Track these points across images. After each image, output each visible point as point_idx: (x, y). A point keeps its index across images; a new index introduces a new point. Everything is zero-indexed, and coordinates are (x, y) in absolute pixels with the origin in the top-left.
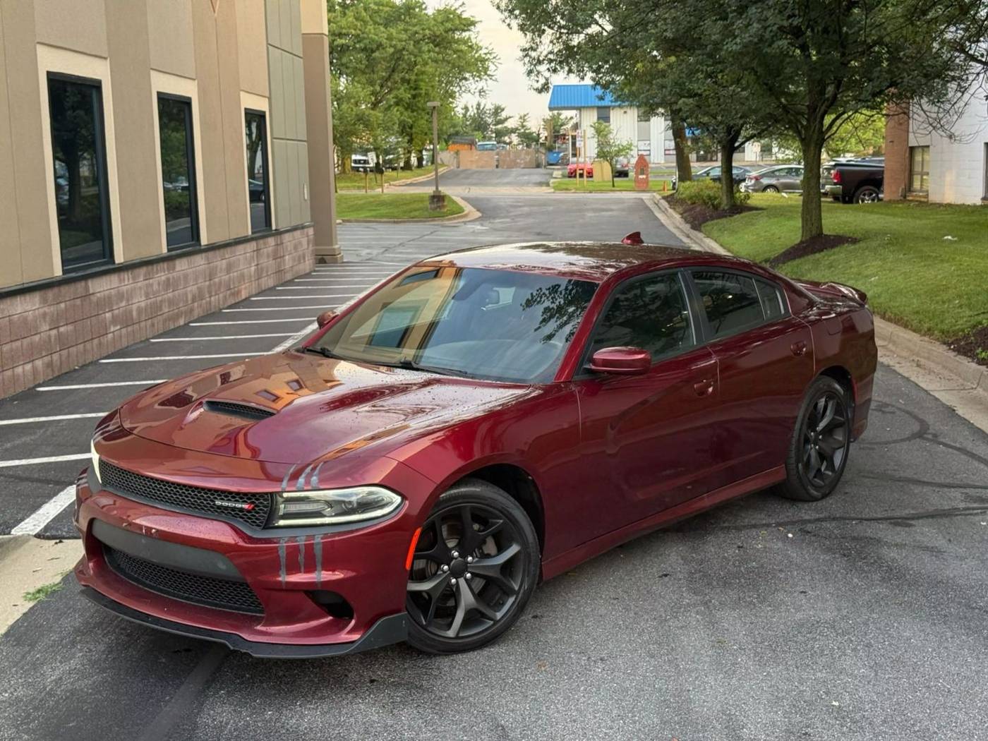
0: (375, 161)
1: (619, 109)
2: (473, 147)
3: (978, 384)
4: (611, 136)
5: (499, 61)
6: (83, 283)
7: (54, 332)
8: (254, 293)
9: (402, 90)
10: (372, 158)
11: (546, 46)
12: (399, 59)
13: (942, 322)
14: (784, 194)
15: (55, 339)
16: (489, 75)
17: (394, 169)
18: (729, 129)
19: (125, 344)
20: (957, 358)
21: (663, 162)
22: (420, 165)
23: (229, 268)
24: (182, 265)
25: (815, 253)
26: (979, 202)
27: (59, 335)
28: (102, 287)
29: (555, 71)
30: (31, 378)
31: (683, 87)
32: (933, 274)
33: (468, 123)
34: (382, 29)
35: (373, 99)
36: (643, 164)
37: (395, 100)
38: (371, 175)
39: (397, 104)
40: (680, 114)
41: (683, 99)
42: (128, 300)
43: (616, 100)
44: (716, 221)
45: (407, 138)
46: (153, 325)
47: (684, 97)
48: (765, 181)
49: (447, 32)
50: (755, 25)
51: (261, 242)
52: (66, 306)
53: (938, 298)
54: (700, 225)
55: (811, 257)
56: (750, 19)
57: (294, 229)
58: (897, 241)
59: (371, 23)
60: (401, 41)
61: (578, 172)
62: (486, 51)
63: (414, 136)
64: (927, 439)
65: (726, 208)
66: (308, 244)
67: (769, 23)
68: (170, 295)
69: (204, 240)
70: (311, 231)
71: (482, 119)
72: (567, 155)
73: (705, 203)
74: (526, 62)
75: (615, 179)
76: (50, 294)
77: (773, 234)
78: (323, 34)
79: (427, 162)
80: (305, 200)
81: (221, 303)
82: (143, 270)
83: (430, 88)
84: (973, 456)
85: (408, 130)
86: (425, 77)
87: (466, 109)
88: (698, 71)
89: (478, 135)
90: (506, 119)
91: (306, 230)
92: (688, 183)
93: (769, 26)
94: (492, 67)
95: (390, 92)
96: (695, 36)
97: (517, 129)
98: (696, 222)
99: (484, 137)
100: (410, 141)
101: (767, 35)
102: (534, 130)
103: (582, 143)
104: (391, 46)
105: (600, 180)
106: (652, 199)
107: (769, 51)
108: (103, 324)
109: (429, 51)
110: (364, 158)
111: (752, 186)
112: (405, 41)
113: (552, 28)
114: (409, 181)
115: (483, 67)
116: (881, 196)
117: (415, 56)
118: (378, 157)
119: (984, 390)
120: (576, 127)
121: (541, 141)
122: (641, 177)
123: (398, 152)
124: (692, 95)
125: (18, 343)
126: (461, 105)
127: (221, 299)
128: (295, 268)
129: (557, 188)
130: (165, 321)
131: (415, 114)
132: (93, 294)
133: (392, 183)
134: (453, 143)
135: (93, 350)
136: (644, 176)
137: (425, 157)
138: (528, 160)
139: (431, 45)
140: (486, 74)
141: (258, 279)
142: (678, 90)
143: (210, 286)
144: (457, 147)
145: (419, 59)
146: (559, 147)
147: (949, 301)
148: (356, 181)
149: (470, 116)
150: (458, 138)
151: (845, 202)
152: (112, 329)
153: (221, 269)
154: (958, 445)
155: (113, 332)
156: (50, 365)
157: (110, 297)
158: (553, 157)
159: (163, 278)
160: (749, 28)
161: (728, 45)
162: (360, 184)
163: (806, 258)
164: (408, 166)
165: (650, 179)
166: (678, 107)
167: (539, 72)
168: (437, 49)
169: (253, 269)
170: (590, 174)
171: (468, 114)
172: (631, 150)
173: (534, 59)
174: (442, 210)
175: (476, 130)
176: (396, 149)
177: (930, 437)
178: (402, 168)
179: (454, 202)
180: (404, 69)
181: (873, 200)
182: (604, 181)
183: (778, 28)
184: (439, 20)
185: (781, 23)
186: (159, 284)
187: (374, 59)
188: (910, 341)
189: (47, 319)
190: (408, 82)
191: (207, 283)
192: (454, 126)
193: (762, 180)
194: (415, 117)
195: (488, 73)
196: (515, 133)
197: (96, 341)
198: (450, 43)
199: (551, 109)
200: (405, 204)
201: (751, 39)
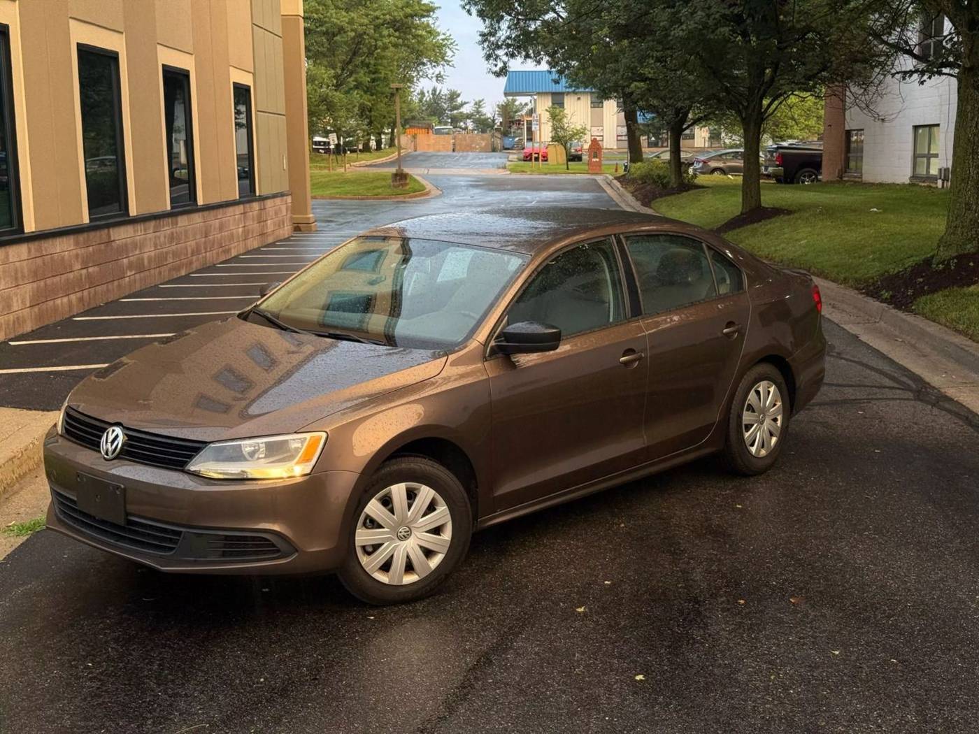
0: (336, 142)
1: (572, 95)
2: (430, 131)
3: (880, 318)
4: (565, 120)
5: (456, 47)
6: (106, 231)
7: (84, 272)
8: (242, 252)
9: (361, 74)
10: (333, 139)
11: (504, 32)
12: (359, 43)
13: (856, 272)
14: (730, 176)
15: (85, 278)
16: (446, 61)
17: (353, 151)
18: (678, 111)
19: (138, 288)
20: (865, 299)
21: (615, 147)
22: (379, 148)
23: (221, 228)
24: (183, 221)
25: (754, 223)
26: (907, 181)
27: (89, 275)
28: (121, 235)
29: (513, 56)
30: (67, 309)
31: (634, 71)
32: (854, 236)
33: (424, 108)
34: (344, 13)
35: (335, 81)
36: (596, 147)
37: (355, 83)
38: (333, 157)
39: (356, 87)
40: (632, 97)
41: (635, 83)
42: (140, 249)
43: (570, 86)
44: (664, 199)
45: (366, 121)
46: (160, 273)
47: (636, 81)
48: (713, 164)
49: (406, 17)
50: (699, 13)
51: (247, 205)
52: (93, 249)
53: (856, 255)
54: (650, 202)
55: (749, 227)
56: (696, 7)
57: (274, 196)
58: (828, 212)
59: (333, 7)
60: (361, 25)
61: (534, 156)
62: (443, 37)
63: (373, 119)
64: (833, 356)
65: (675, 186)
66: (287, 212)
67: (713, 10)
68: (174, 248)
69: (200, 202)
70: (289, 199)
71: (438, 104)
72: (521, 140)
73: (655, 182)
74: (485, 46)
75: (569, 163)
76: (82, 237)
77: (717, 209)
78: (299, 16)
79: (385, 145)
80: (284, 170)
81: (215, 259)
82: (152, 223)
83: (390, 73)
84: (867, 366)
85: (368, 113)
86: (385, 61)
87: (422, 93)
88: (648, 56)
89: (434, 120)
90: (462, 105)
91: (285, 198)
92: (639, 164)
93: (712, 14)
94: (449, 53)
95: (350, 76)
96: (646, 22)
97: (472, 115)
98: (647, 200)
99: (440, 123)
100: (370, 123)
101: (711, 22)
102: (489, 115)
103: (538, 127)
104: (352, 30)
105: (555, 163)
106: (605, 180)
107: (712, 37)
108: (122, 269)
109: (389, 36)
110: (325, 140)
111: (700, 169)
112: (366, 25)
113: (510, 15)
114: (369, 163)
115: (440, 53)
116: (819, 177)
117: (376, 40)
118: (339, 139)
119: (885, 323)
120: (531, 112)
121: (496, 127)
122: (594, 160)
123: (358, 135)
124: (643, 79)
125: (58, 278)
126: (418, 90)
127: (215, 255)
128: (277, 233)
129: (513, 171)
130: (170, 270)
131: (374, 97)
132: (114, 241)
133: (352, 164)
134: (411, 127)
135: (113, 289)
136: (598, 160)
137: (383, 140)
138: (484, 144)
139: (391, 30)
140: (443, 59)
141: (245, 240)
142: (630, 74)
143: (205, 243)
144: (414, 131)
145: (380, 43)
146: (514, 132)
147: (864, 256)
148: (317, 162)
149: (426, 101)
150: (414, 123)
151: (786, 182)
152: (129, 274)
153: (215, 228)
154: (856, 359)
155: (129, 276)
156: (81, 300)
157: (126, 245)
158: (508, 142)
159: (168, 232)
160: (695, 15)
161: (676, 31)
162: (322, 165)
163: (746, 227)
164: (367, 148)
165: (603, 162)
166: (630, 90)
167: (497, 56)
168: (397, 34)
169: (241, 230)
170: (545, 159)
171: (425, 99)
172: (585, 134)
173: (493, 43)
174: (404, 188)
175: (432, 115)
176: (355, 131)
177: (835, 354)
178: (360, 150)
179: (415, 180)
180: (364, 53)
181: (812, 181)
182: (558, 164)
183: (721, 16)
184: (400, 6)
185: (723, 11)
186: (165, 237)
187: (335, 42)
188: (828, 288)
189: (80, 259)
190: (368, 65)
191: (203, 239)
192: (411, 111)
193: (709, 163)
194: (374, 100)
195: (446, 58)
196: (470, 118)
197: (116, 283)
198: (409, 28)
199: (506, 94)
200: (367, 182)
201: (696, 25)
